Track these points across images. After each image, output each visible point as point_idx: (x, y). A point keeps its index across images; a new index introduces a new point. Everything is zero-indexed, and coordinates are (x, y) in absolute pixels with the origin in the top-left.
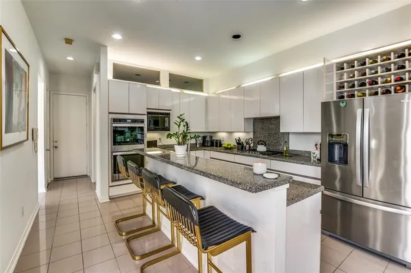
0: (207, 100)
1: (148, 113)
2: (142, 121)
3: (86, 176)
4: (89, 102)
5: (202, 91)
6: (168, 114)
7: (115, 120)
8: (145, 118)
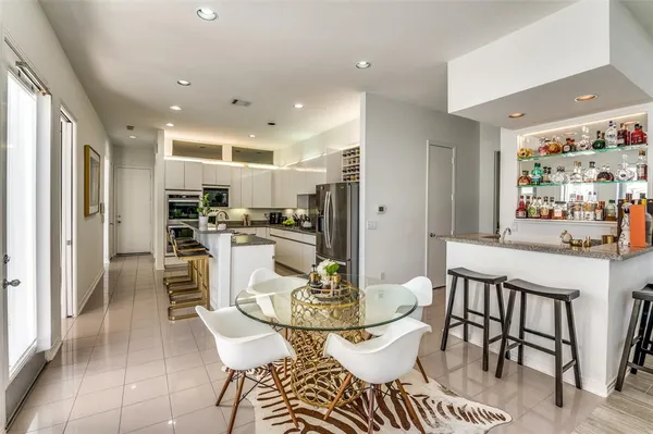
0: (273, 173)
1: (205, 189)
2: (197, 197)
3: (149, 253)
4: (152, 176)
5: (272, 164)
6: (227, 190)
7: (171, 196)
8: (201, 194)
